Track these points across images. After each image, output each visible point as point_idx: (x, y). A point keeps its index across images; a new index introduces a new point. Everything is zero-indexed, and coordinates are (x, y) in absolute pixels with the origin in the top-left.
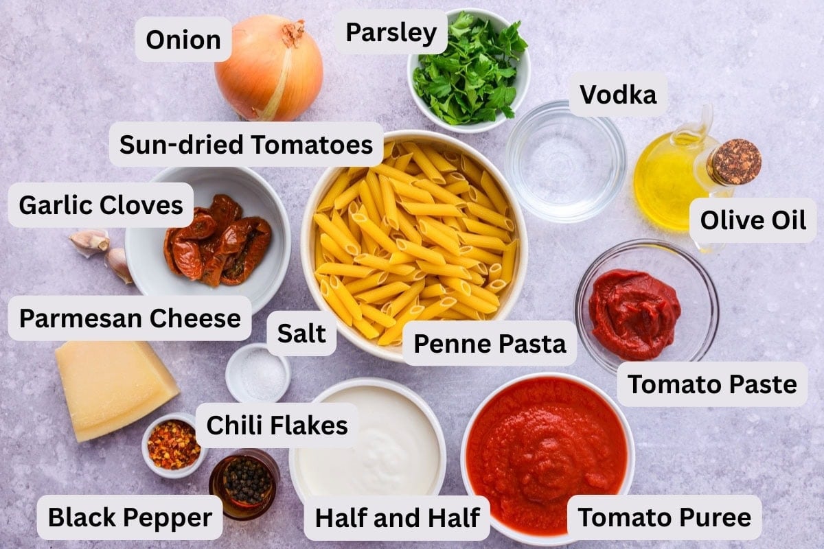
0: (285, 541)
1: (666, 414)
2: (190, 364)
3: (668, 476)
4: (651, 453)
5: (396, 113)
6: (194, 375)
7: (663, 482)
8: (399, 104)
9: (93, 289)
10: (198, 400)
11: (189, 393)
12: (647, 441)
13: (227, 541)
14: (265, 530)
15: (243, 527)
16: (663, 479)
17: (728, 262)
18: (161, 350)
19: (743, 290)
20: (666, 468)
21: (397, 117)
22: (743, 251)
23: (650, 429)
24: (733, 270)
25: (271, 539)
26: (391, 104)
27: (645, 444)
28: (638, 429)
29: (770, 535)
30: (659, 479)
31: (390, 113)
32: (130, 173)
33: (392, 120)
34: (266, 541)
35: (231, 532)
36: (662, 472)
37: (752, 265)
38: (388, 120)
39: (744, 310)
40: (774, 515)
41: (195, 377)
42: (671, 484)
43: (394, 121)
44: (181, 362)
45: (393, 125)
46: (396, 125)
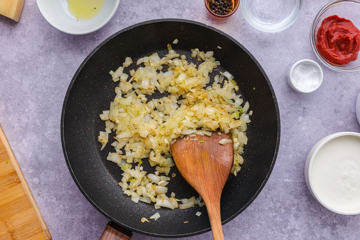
0: (101, 227)
1: (299, 164)
2: (53, 135)
3: (300, 197)
4: (291, 185)
5: (162, 7)
6: (56, 141)
7: (297, 200)
8: (163, 2)
9: (5, 95)
10: (57, 153)
11: (53, 150)
12: (289, 179)
13: (71, 226)
14: (91, 221)
15: (79, 219)
16: (297, 198)
17: (332, 87)
18: (39, 127)
19: (340, 101)
20: (298, 192)
21: (163, 9)
22: (340, 81)
23: (290, 172)
24: (335, 91)
25: (94, 226)
26: (159, 3)
27: (288, 180)
28: (284, 172)
29: (352, 228)
30: (295, 198)
31: (159, 7)
32: (25, 36)
33: (160, 10)
34: (91, 227)
35: (73, 222)
36: (297, 194)
37: (345, 88)
38: (158, 11)
39: (340, 111)
40: (354, 218)
41: (56, 142)
42: (301, 201)
43: (161, 11)
44: (49, 134)
45: (160, 13)
46: (162, 13)
